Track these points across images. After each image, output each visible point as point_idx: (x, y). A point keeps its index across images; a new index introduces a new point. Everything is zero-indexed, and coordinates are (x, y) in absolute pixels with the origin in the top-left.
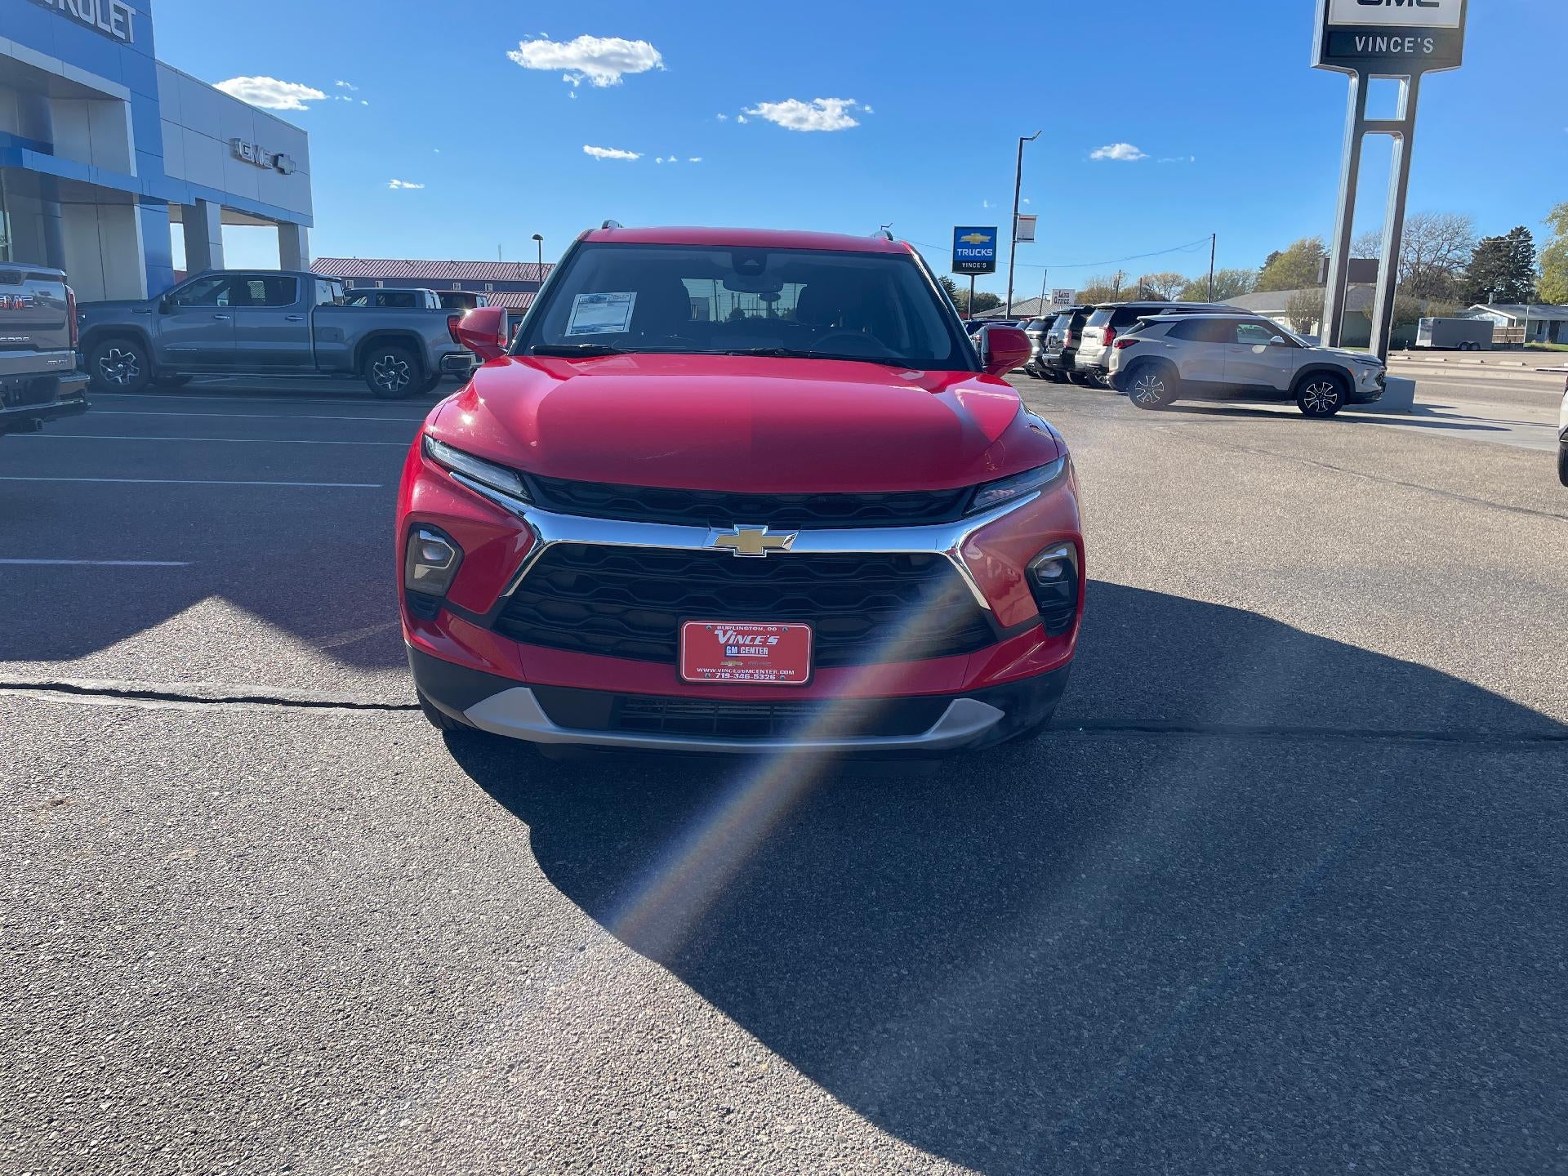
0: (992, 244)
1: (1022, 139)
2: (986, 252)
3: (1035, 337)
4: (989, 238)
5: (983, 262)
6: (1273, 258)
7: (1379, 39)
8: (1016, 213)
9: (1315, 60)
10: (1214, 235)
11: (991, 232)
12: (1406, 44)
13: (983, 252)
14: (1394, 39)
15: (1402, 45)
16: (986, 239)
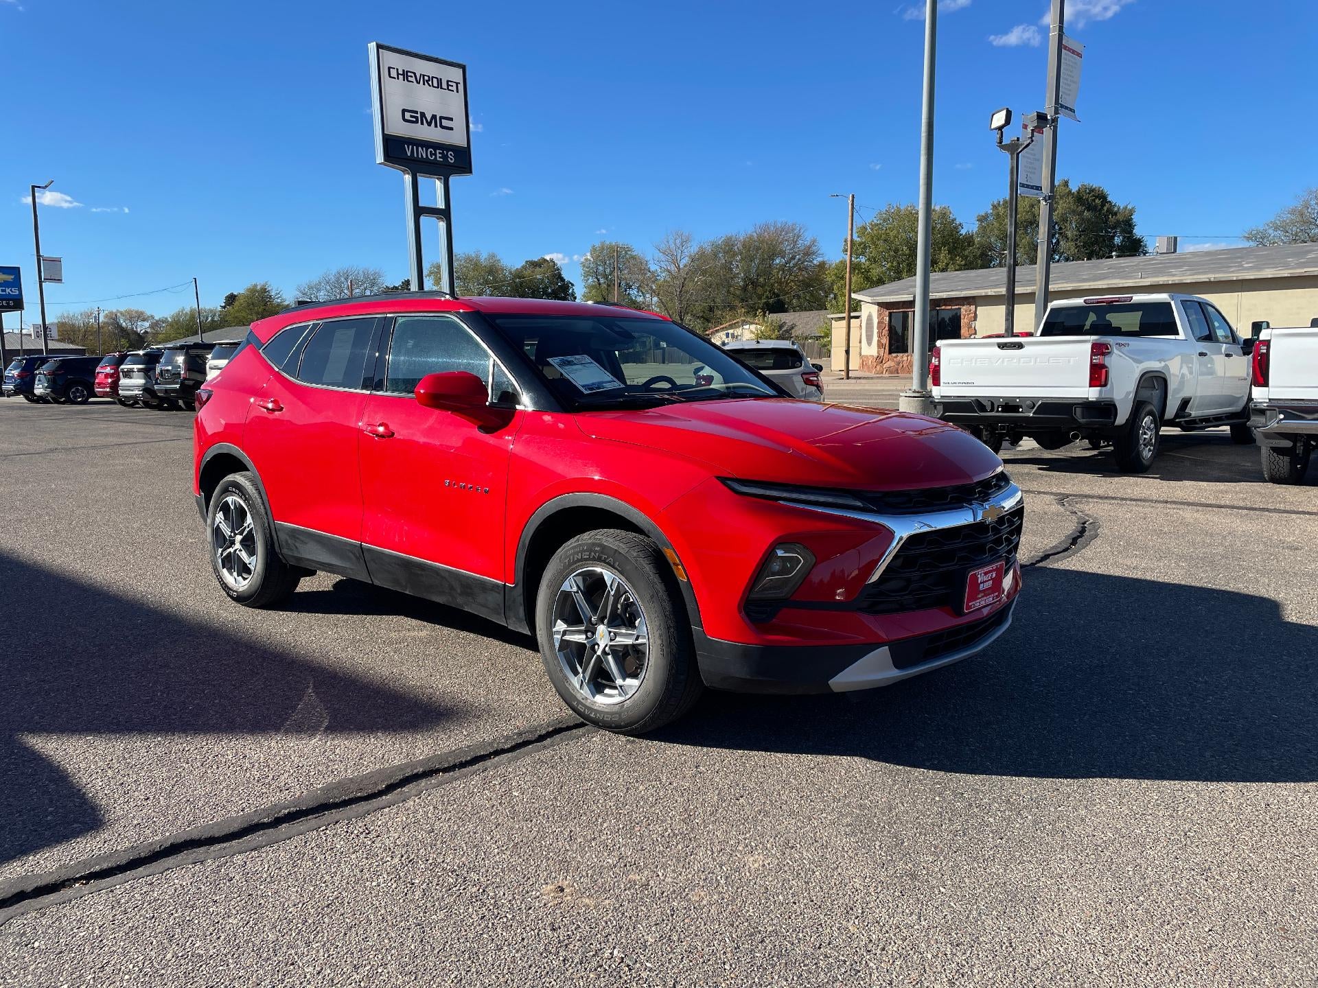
0: (17, 283)
1: (33, 187)
2: (11, 290)
3: (136, 370)
4: (13, 277)
5: (9, 300)
6: (231, 299)
7: (420, 149)
8: (39, 255)
9: (380, 158)
10: (195, 279)
11: (15, 271)
12: (438, 155)
13: (8, 290)
14: (429, 150)
15: (435, 154)
16: (10, 278)
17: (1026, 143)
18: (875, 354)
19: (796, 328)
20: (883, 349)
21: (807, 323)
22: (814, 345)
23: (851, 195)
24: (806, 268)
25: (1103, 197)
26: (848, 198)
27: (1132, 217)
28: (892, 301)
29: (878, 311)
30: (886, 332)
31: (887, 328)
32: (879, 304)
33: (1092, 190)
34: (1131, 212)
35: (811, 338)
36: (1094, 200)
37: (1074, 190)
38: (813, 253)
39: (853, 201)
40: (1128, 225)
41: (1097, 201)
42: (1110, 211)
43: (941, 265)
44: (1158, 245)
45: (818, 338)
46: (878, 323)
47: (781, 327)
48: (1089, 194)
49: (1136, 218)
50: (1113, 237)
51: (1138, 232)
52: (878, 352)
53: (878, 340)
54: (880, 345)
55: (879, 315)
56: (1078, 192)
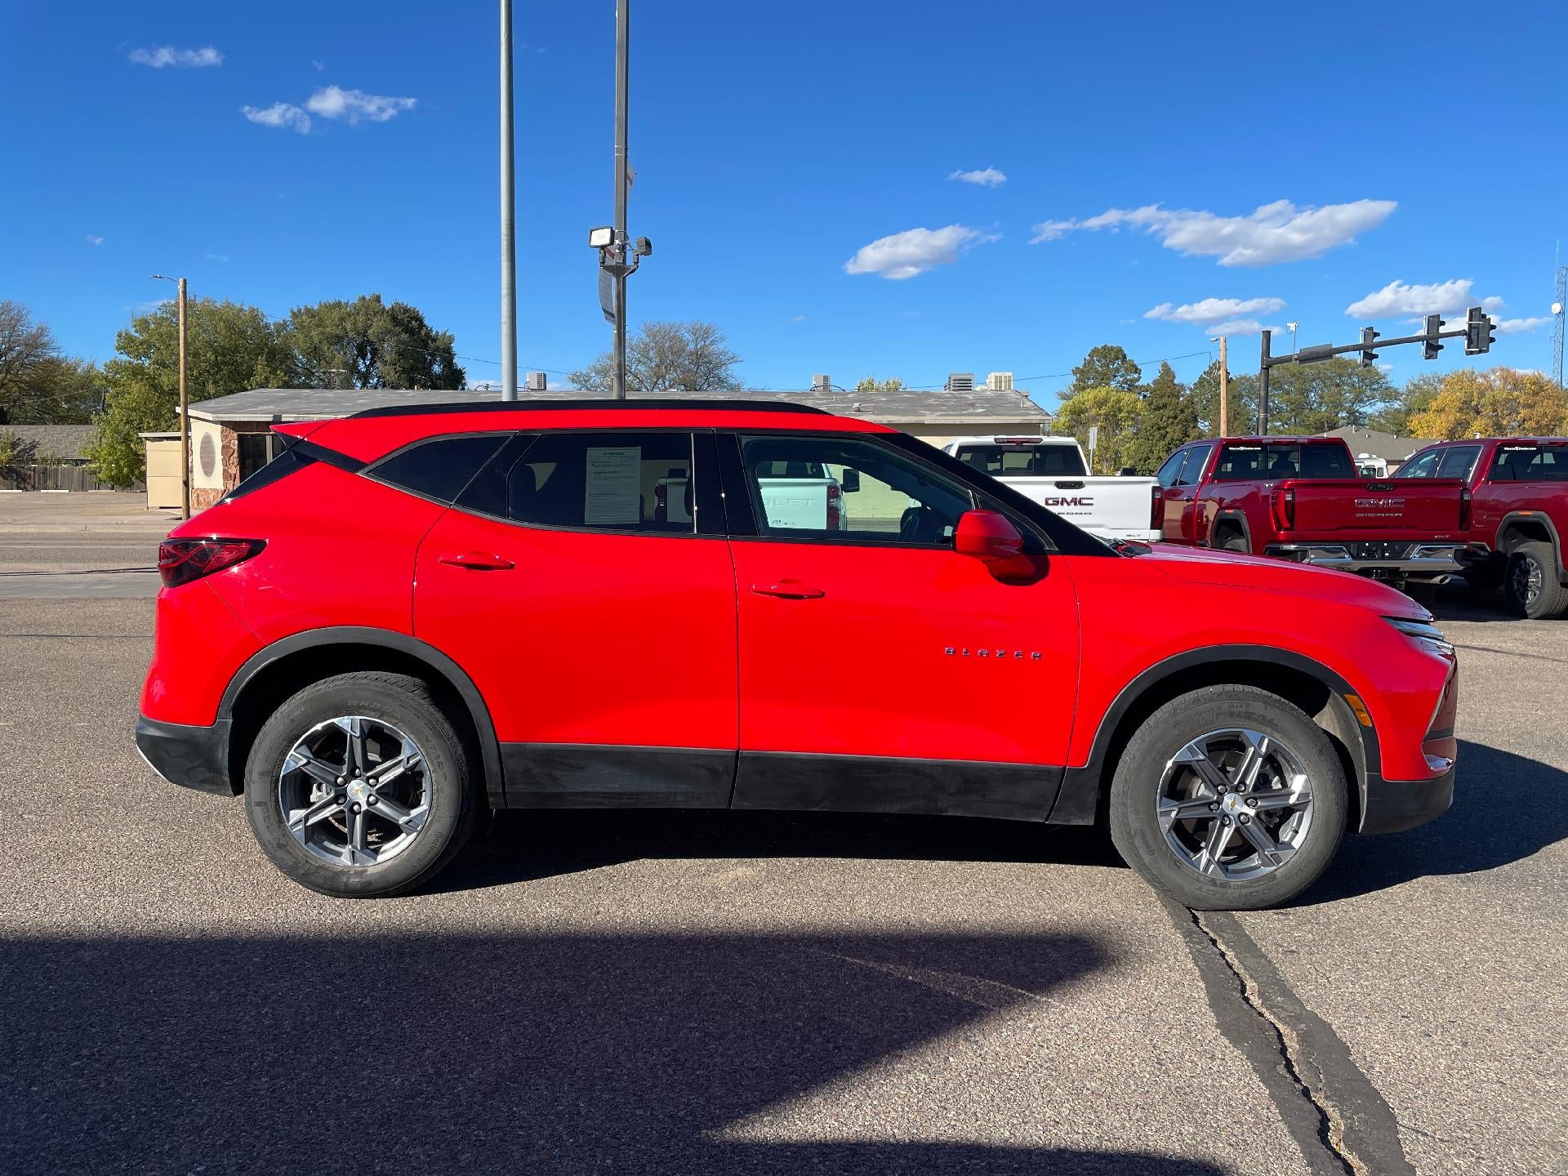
17: (632, 268)
18: (221, 487)
19: (39, 448)
20: (232, 482)
21: (58, 441)
22: (73, 472)
23: (181, 280)
24: (33, 365)
25: (420, 320)
26: (178, 282)
27: (452, 345)
28: (242, 420)
29: (222, 432)
30: (235, 458)
31: (236, 455)
32: (223, 423)
33: (406, 311)
34: (451, 339)
35: (67, 462)
36: (409, 322)
37: (388, 307)
38: (44, 345)
39: (185, 287)
40: (447, 356)
41: (414, 322)
42: (428, 335)
43: (259, 378)
44: (528, 380)
45: (78, 462)
46: (223, 447)
47: (14, 445)
48: (404, 314)
49: (455, 347)
50: (431, 364)
51: (459, 363)
52: (225, 485)
53: (224, 470)
54: (226, 475)
55: (224, 437)
56: (393, 309)
